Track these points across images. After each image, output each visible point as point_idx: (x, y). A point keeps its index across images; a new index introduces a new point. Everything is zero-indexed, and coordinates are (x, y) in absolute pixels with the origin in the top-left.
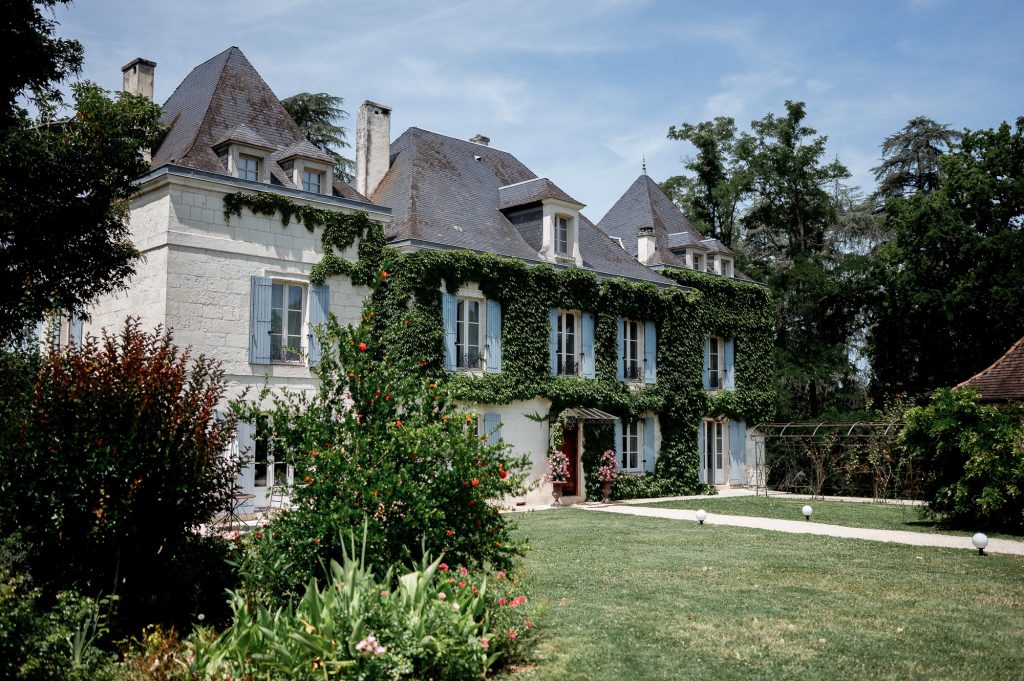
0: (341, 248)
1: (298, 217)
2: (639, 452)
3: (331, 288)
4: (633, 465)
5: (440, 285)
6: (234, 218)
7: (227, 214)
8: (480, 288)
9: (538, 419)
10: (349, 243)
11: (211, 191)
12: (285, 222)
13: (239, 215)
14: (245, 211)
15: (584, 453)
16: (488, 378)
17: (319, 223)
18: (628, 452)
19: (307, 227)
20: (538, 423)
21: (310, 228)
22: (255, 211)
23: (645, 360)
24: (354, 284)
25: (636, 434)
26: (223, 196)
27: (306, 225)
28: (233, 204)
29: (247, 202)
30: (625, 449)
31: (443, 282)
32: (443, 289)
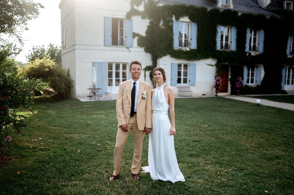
0: (138, 6)
2: (255, 78)
3: (134, 20)
4: (252, 82)
5: (173, 17)
8: (189, 18)
9: (212, 65)
10: (141, 4)
15: (231, 78)
16: (192, 50)
18: (250, 78)
20: (212, 67)
23: (259, 44)
24: (142, 18)
25: (254, 71)
30: (248, 76)
31: (174, 16)
32: (174, 19)
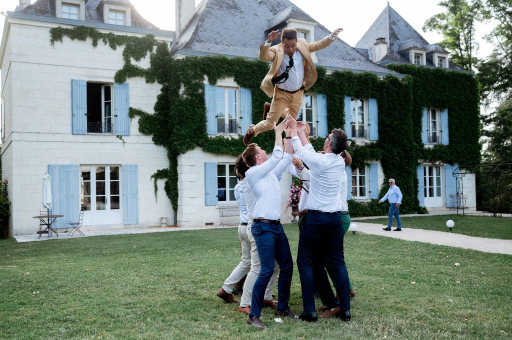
0: (137, 59)
1: (104, 41)
2: (366, 186)
3: (130, 86)
4: (362, 194)
5: (204, 79)
6: (57, 44)
7: (52, 41)
8: (235, 80)
10: (144, 56)
11: (41, 27)
12: (95, 44)
13: (61, 41)
14: (66, 39)
17: (120, 44)
18: (358, 186)
19: (111, 47)
21: (113, 47)
22: (72, 38)
23: (370, 125)
24: (147, 82)
25: (364, 173)
26: (49, 29)
27: (110, 46)
28: (57, 35)
29: (67, 32)
30: (355, 183)
31: (206, 77)
32: (206, 82)
